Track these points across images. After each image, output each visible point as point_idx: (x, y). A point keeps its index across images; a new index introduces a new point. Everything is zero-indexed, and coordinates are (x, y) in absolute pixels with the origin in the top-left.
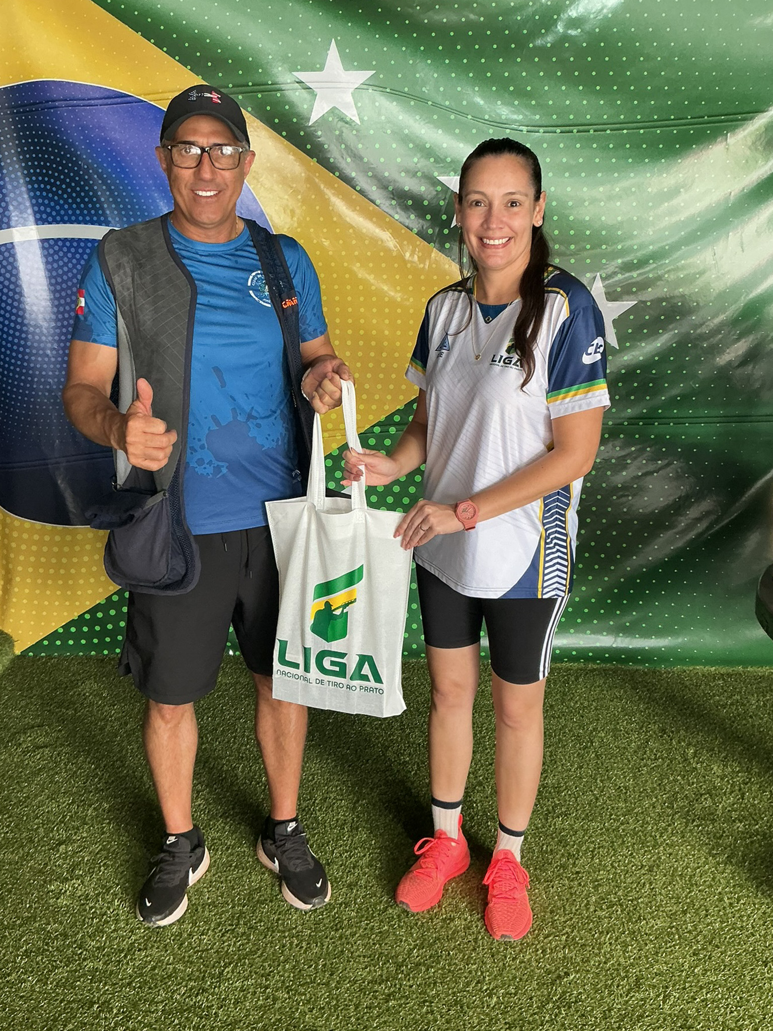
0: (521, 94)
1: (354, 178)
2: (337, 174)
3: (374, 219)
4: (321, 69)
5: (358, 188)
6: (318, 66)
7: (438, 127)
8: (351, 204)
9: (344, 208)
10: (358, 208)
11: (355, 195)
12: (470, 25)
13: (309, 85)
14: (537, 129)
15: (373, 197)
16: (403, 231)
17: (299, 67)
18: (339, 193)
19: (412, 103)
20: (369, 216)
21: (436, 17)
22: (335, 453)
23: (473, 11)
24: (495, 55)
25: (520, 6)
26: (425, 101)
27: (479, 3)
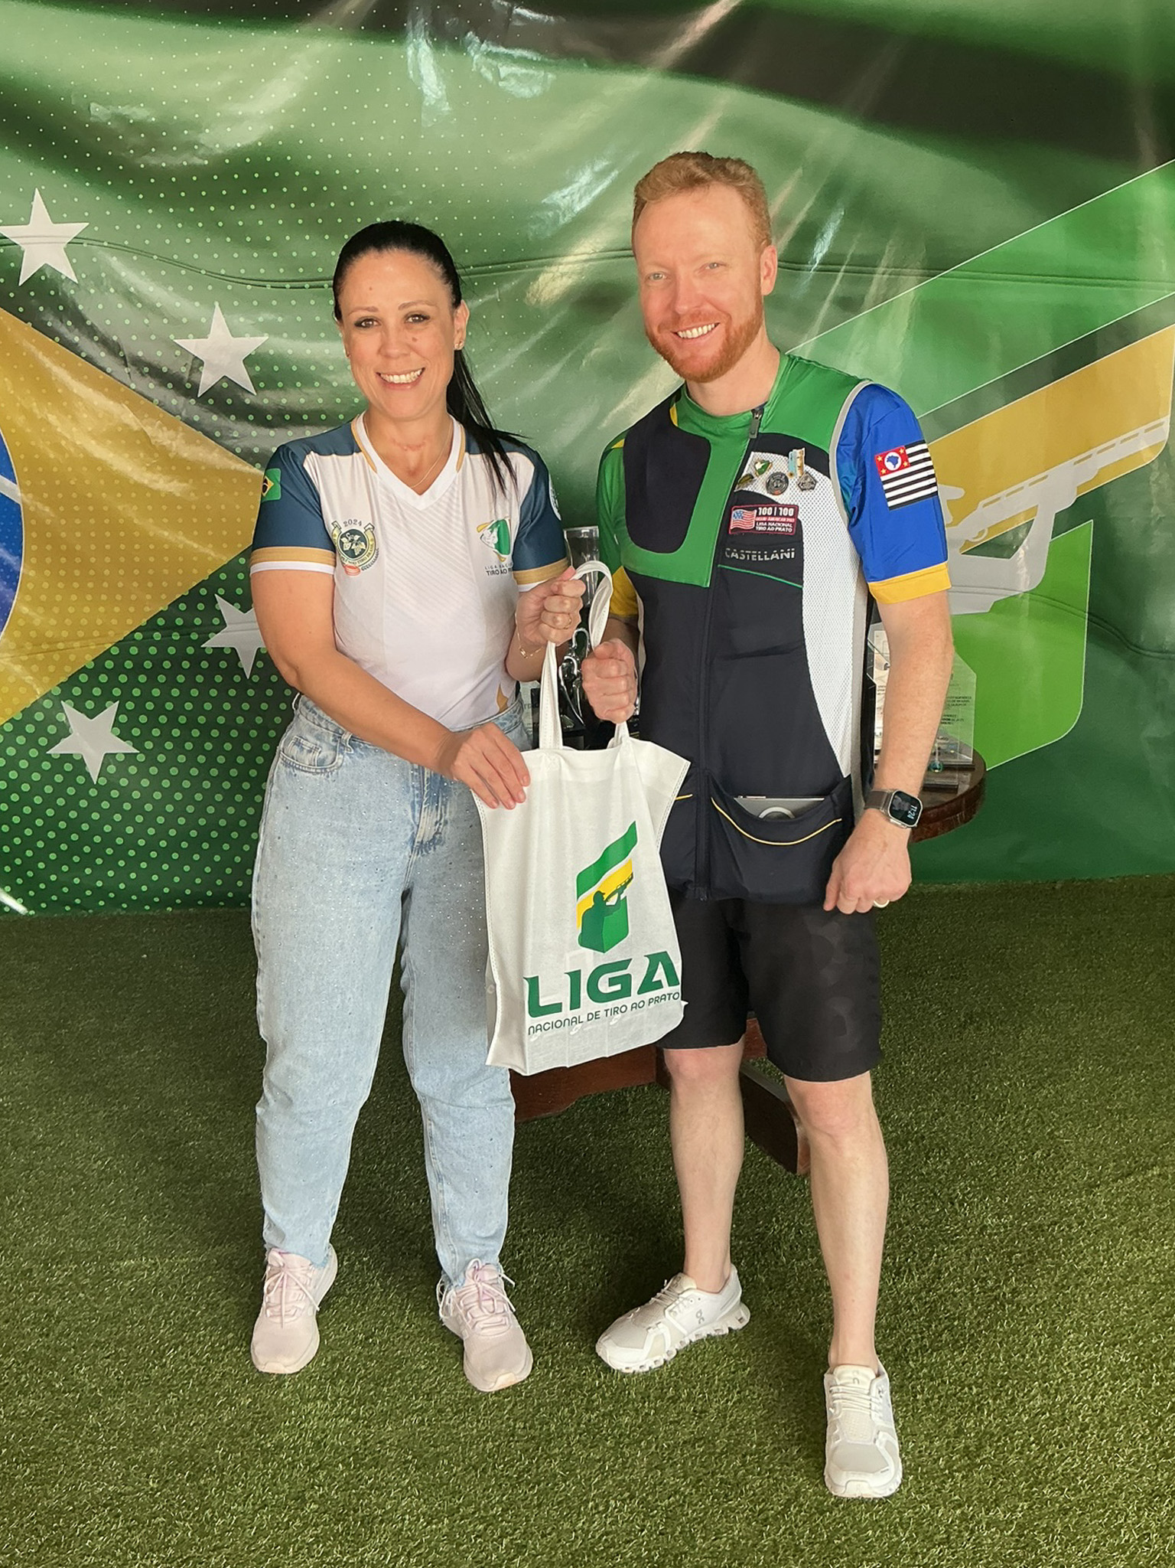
0: (259, 244)
1: (77, 344)
2: (57, 339)
3: (107, 391)
4: (26, 222)
5: (84, 355)
6: (23, 219)
7: (166, 285)
8: (77, 374)
9: (69, 378)
10: (86, 378)
11: (82, 363)
12: (193, 169)
13: (15, 241)
14: (282, 284)
15: (102, 365)
16: (142, 402)
18: (59, 361)
19: (135, 258)
20: (100, 386)
21: (153, 161)
22: (91, 665)
23: (195, 153)
24: (224, 202)
25: (249, 146)
26: (149, 255)
27: (201, 145)
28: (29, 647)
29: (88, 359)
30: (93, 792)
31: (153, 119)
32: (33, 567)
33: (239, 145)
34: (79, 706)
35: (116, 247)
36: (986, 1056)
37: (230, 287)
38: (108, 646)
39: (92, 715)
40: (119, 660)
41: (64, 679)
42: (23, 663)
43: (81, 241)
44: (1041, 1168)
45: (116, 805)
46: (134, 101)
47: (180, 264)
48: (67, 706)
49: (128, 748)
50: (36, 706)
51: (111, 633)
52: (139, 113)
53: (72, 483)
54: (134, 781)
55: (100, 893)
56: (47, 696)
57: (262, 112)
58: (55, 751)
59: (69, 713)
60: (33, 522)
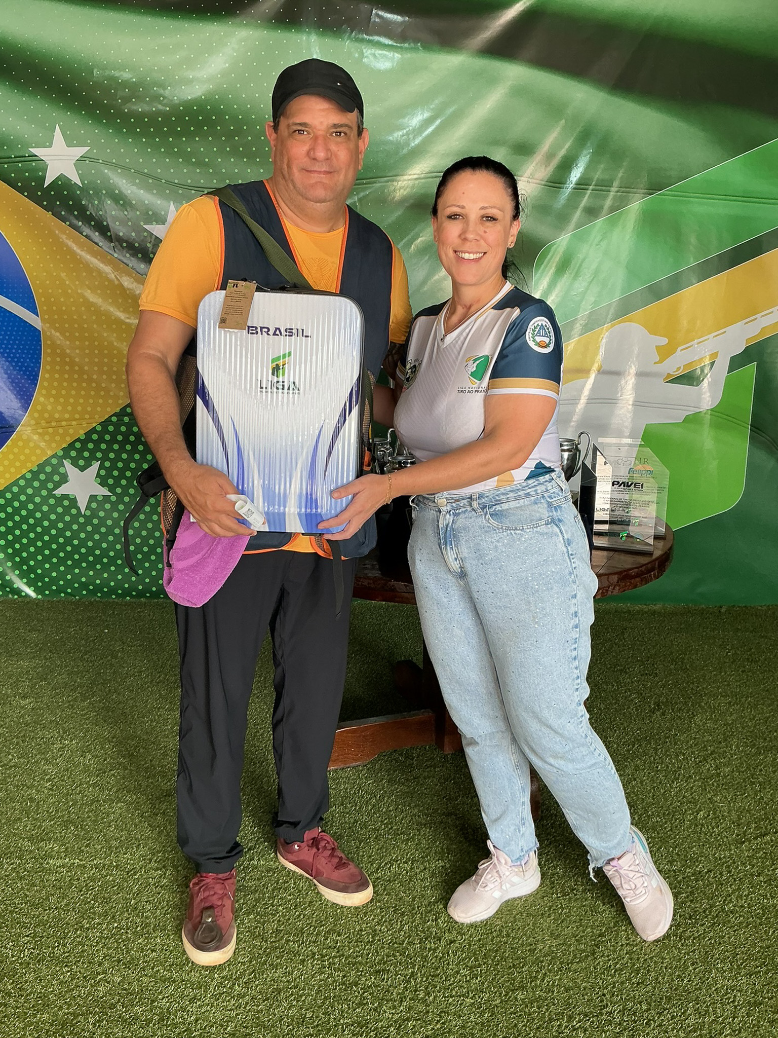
0: (200, 164)
1: (80, 226)
2: (68, 223)
3: (99, 257)
4: (50, 146)
5: (84, 234)
6: (48, 144)
7: (140, 188)
8: (80, 246)
9: (75, 248)
10: (85, 249)
11: (83, 239)
12: (159, 113)
13: (42, 158)
15: (96, 241)
16: (121, 266)
17: (34, 145)
18: (69, 237)
19: (119, 171)
20: (94, 254)
21: (135, 108)
22: (83, 437)
23: (160, 102)
24: (179, 135)
25: (196, 99)
26: (129, 169)
27: (164, 98)
28: (43, 423)
29: (86, 236)
30: (82, 520)
31: (134, 80)
32: (48, 372)
33: (189, 98)
34: (75, 464)
35: (107, 163)
36: (667, 735)
37: (180, 192)
38: (94, 425)
39: (82, 469)
40: (101, 434)
41: (65, 445)
42: (40, 434)
43: (85, 159)
44: (702, 825)
45: (96, 529)
46: (122, 68)
47: (148, 176)
48: (67, 463)
49: (105, 492)
50: (47, 462)
51: (97, 417)
52: (126, 75)
53: (75, 317)
54: (109, 514)
55: (84, 586)
56: (55, 456)
57: (205, 76)
58: (58, 492)
59: (68, 466)
60: (49, 342)
